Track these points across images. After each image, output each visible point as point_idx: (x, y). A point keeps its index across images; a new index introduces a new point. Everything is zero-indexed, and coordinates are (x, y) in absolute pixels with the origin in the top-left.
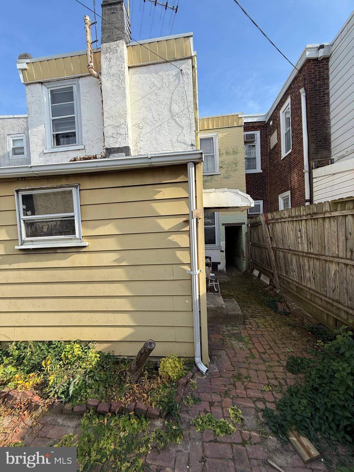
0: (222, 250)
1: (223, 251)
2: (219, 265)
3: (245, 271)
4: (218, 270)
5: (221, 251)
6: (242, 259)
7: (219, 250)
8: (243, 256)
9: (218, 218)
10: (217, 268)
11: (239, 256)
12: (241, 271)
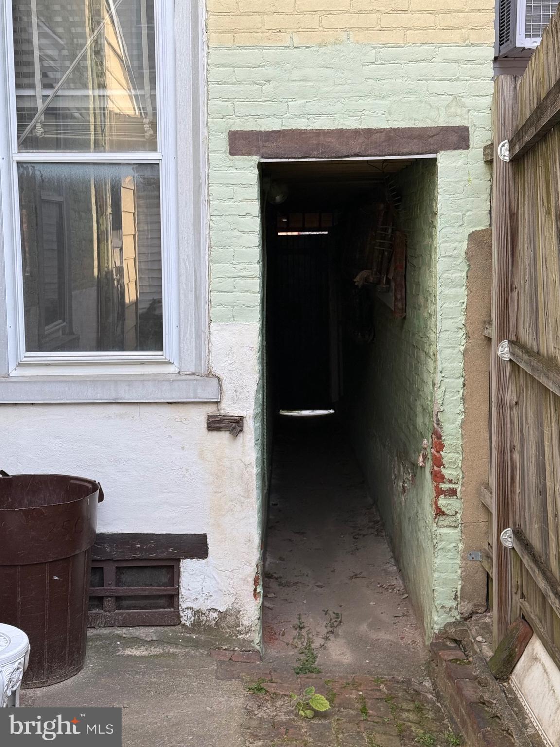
0: (230, 409)
1: (235, 426)
2: (189, 567)
3: (444, 634)
4: (187, 618)
5: (216, 424)
6: (428, 510)
7: (199, 417)
8: (438, 477)
9: (185, 70)
10: (172, 598)
11: (414, 465)
12: (423, 633)
